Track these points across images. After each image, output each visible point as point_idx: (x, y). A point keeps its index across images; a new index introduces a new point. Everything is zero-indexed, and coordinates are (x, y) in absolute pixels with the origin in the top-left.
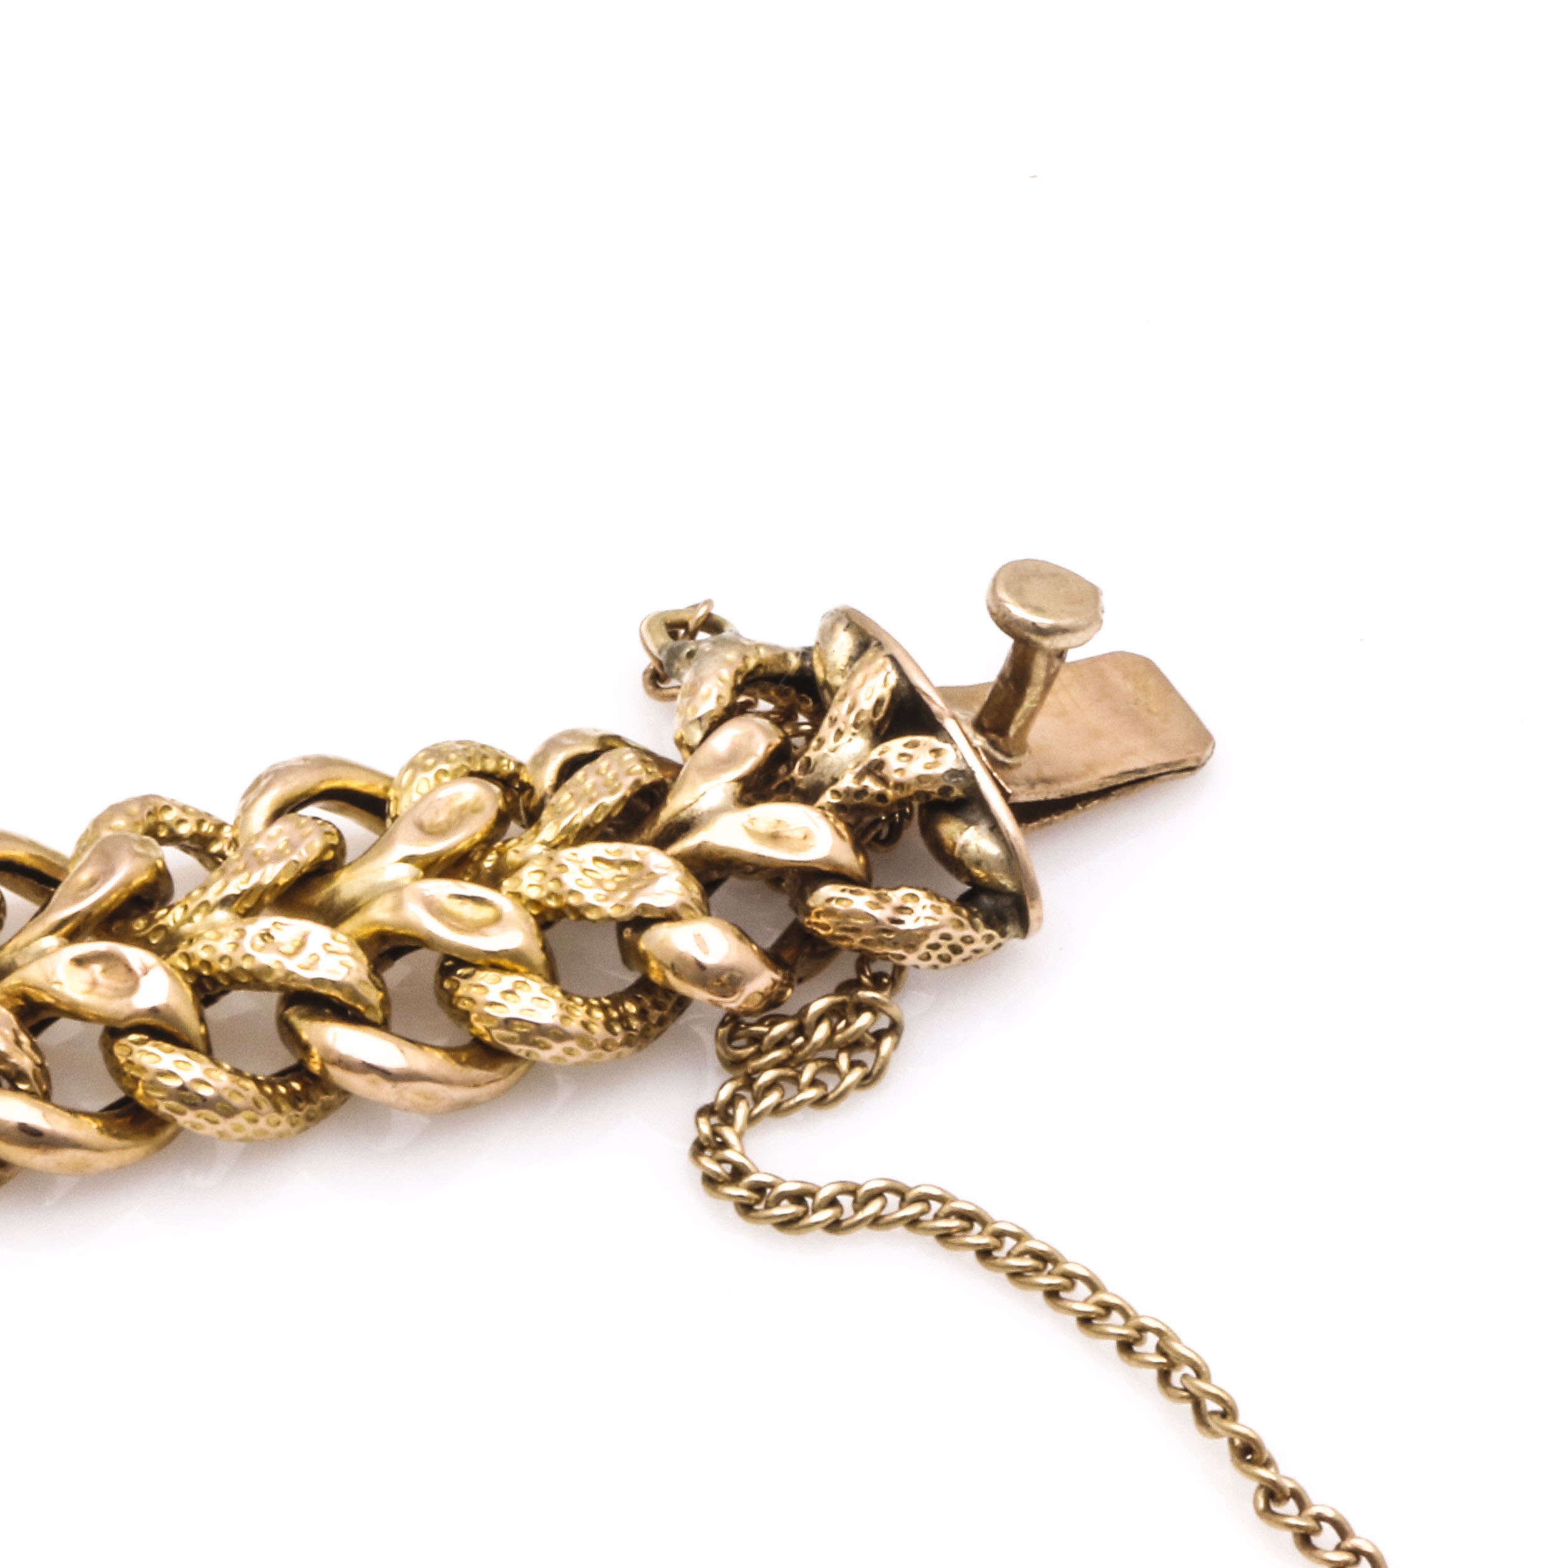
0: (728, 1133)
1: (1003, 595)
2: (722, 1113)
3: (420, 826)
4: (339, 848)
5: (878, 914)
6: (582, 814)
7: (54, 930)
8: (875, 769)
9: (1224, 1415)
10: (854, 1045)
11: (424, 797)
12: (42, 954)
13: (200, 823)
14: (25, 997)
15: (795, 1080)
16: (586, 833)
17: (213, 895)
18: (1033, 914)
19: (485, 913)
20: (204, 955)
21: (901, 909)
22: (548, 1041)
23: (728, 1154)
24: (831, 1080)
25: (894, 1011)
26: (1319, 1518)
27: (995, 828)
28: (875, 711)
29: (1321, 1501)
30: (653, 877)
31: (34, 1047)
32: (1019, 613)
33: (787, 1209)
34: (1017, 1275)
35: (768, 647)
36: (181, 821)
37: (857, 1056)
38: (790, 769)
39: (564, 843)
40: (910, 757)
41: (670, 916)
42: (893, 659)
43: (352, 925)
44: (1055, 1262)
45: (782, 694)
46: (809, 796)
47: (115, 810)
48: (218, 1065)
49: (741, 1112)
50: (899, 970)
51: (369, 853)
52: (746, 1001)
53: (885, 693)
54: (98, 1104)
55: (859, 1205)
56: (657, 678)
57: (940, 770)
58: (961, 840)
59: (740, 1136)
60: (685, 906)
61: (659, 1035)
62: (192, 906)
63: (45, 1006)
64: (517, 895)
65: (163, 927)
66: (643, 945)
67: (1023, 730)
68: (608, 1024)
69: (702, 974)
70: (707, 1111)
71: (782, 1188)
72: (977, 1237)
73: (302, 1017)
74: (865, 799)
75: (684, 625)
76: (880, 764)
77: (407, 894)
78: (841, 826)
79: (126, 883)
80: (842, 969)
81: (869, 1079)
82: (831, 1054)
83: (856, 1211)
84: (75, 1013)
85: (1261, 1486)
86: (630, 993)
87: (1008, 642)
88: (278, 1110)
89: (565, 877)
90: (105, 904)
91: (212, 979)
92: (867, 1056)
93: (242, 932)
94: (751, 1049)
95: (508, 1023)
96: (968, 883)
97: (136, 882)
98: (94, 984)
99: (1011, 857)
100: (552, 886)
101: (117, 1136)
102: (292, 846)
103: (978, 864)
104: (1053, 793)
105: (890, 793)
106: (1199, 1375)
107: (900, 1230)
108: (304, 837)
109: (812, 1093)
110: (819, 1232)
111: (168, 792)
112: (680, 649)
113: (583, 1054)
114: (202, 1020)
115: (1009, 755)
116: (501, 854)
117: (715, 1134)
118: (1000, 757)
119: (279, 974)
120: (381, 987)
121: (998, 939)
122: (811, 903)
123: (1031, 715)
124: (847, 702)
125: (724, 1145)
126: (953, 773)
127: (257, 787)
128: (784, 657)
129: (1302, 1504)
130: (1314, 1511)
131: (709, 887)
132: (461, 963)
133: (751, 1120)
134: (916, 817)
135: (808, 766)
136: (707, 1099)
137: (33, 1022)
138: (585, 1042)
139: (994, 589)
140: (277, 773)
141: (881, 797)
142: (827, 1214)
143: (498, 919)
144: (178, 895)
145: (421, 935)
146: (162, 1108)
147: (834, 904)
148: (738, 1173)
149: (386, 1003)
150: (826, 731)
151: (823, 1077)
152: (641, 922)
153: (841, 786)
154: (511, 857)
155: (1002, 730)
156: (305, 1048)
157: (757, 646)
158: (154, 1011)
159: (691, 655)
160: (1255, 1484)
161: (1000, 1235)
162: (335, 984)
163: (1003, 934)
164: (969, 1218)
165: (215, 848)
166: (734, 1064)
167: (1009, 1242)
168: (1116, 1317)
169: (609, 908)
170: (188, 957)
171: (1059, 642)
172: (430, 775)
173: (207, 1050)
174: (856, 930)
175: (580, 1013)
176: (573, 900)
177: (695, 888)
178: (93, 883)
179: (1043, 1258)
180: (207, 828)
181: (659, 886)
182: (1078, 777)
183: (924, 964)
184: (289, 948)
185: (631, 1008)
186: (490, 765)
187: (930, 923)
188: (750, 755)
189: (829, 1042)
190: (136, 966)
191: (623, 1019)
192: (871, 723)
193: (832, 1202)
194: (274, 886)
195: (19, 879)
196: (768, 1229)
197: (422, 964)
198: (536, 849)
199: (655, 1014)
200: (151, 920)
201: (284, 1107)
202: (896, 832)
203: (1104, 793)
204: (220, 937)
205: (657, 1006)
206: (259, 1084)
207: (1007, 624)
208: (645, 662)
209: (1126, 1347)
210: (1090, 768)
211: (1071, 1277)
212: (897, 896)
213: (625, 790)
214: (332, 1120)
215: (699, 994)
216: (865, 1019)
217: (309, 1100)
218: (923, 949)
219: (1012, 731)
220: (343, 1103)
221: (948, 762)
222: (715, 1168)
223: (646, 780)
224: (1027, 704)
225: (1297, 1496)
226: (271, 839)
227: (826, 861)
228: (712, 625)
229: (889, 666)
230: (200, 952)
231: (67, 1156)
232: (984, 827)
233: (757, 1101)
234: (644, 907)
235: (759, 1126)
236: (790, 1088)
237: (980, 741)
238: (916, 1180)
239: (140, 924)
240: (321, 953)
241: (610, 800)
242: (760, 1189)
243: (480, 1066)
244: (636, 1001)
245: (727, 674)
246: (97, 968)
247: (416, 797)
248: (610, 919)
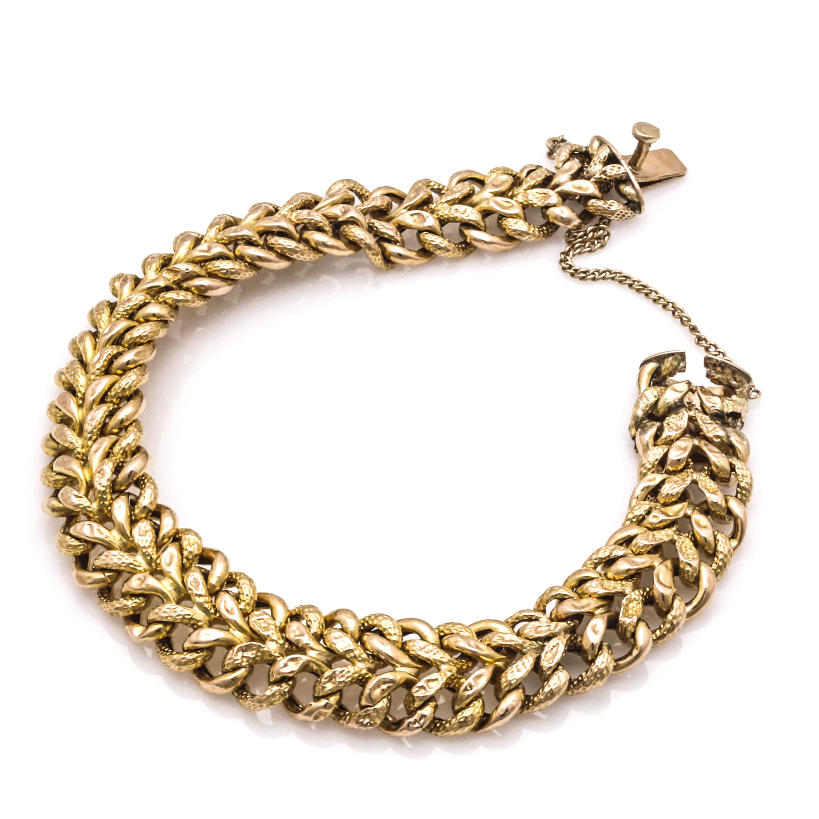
0: (568, 258)
1: (636, 129)
2: (566, 253)
3: (493, 185)
4: (474, 191)
5: (605, 206)
6: (532, 183)
7: (405, 208)
8: (604, 172)
9: (688, 321)
10: (599, 238)
11: (494, 179)
12: (402, 214)
13: (439, 186)
14: (398, 224)
15: (584, 246)
16: (534, 187)
17: (443, 200)
18: (642, 208)
19: (509, 205)
20: (441, 214)
21: (610, 205)
22: (525, 235)
23: (568, 262)
24: (593, 246)
25: (608, 230)
26: (710, 344)
27: (633, 186)
28: (604, 159)
29: (711, 341)
30: (550, 196)
31: (401, 235)
32: (639, 134)
33: (583, 275)
34: (638, 290)
35: (578, 145)
36: (434, 185)
37: (599, 241)
38: (583, 173)
39: (528, 189)
40: (613, 170)
41: (554, 206)
42: (609, 147)
43: (477, 208)
44: (647, 287)
45: (581, 157)
46: (589, 179)
47: (419, 182)
48: (445, 239)
49: (571, 253)
50: (610, 221)
51: (480, 192)
52: (573, 226)
53: (607, 155)
54: (416, 250)
55: (600, 275)
56: (550, 154)
57: (620, 172)
58: (625, 189)
59: (571, 259)
60: (558, 203)
61: (551, 235)
62: (438, 203)
63: (403, 226)
64: (517, 201)
65: (431, 208)
66: (548, 213)
67: (640, 165)
68: (539, 231)
69: (562, 220)
70: (563, 253)
71: (581, 270)
72: (628, 282)
73: (465, 229)
74: (601, 180)
75: (557, 141)
76: (605, 171)
77: (490, 200)
78: (596, 186)
79: (422, 198)
80: (596, 221)
81: (602, 246)
82: (593, 240)
83: (599, 276)
84: (410, 228)
85: (697, 337)
86: (544, 225)
87: (637, 141)
88: (459, 251)
89: (529, 197)
90: (417, 202)
91: (443, 220)
92: (602, 241)
93: (451, 209)
94: (573, 239)
95: (515, 230)
96: (627, 200)
97: (424, 197)
98: (415, 220)
99: (638, 195)
100: (525, 199)
101: (421, 256)
102: (462, 189)
103: (629, 195)
104: (647, 180)
105: (608, 178)
106: (682, 312)
107: (609, 280)
108: (465, 187)
109: (589, 249)
110: (590, 281)
111: (431, 178)
112: (556, 145)
113: (533, 239)
114: (441, 230)
115: (637, 171)
116: (513, 192)
117: (565, 258)
118: (635, 171)
119: (460, 218)
120: (484, 222)
121: (634, 214)
122: (588, 204)
123: (643, 161)
124: (597, 157)
125: (567, 260)
126: (623, 173)
127: (453, 177)
128: (581, 148)
129: (706, 342)
130: (709, 343)
131: (564, 200)
132: (503, 216)
133: (574, 255)
134: (614, 186)
135: (587, 172)
136: (563, 251)
137: (400, 230)
138: (534, 235)
139: (634, 129)
140: (458, 173)
141: (606, 179)
142: (592, 276)
143: (512, 206)
144: (434, 201)
145: (494, 210)
146: (432, 249)
147: (594, 204)
148: (570, 267)
149: (485, 226)
150: (592, 163)
151: (591, 246)
152: (547, 207)
153: (595, 177)
154: (515, 193)
155: (635, 165)
156: (466, 236)
157: (575, 145)
158: (429, 227)
159: (559, 147)
160: (695, 336)
161: (634, 281)
162: (473, 221)
163: (635, 213)
164: (627, 277)
165: (443, 192)
166: (569, 243)
167: (636, 283)
168: (662, 300)
169: (540, 204)
170: (437, 215)
171: (649, 141)
172: (495, 174)
173: (442, 235)
174: (599, 210)
175: (532, 229)
176: (530, 202)
177: (560, 199)
178: (414, 197)
179: (645, 287)
180: (441, 187)
181: (552, 198)
182: (654, 176)
183: (616, 219)
184: (462, 212)
185: (545, 228)
186: (510, 172)
187: (618, 209)
188: (574, 168)
189: (592, 237)
190: (425, 216)
191: (543, 230)
192: (603, 162)
193: (593, 273)
194: (458, 198)
195: (395, 199)
196: (578, 280)
197: (494, 217)
198: (522, 191)
199: (550, 230)
200: (428, 207)
201: (461, 250)
202: (609, 190)
203: (660, 181)
204: (445, 210)
205: (551, 228)
206: (455, 244)
207: (637, 137)
208: (547, 150)
209: (664, 306)
210: (656, 175)
211: (651, 291)
212: (609, 202)
213: (543, 177)
214: (473, 254)
215: (561, 224)
216: (601, 232)
217: (467, 249)
218: (616, 215)
219: (638, 165)
220: (475, 250)
221: (622, 170)
222: (565, 266)
223: (548, 175)
224: (641, 158)
225: (705, 339)
226: (457, 188)
227: (592, 193)
228: (563, 141)
229: (608, 148)
230: (440, 213)
231: (409, 261)
232: (631, 186)
233: (575, 251)
234: (548, 203)
235: (576, 257)
236: (583, 248)
237: (630, 167)
238: (613, 269)
239: (425, 207)
240: (470, 213)
241: (540, 179)
242: (576, 270)
243: (508, 241)
244: (546, 227)
245: (568, 151)
246: (416, 217)
247: (492, 179)
248: (540, 206)
